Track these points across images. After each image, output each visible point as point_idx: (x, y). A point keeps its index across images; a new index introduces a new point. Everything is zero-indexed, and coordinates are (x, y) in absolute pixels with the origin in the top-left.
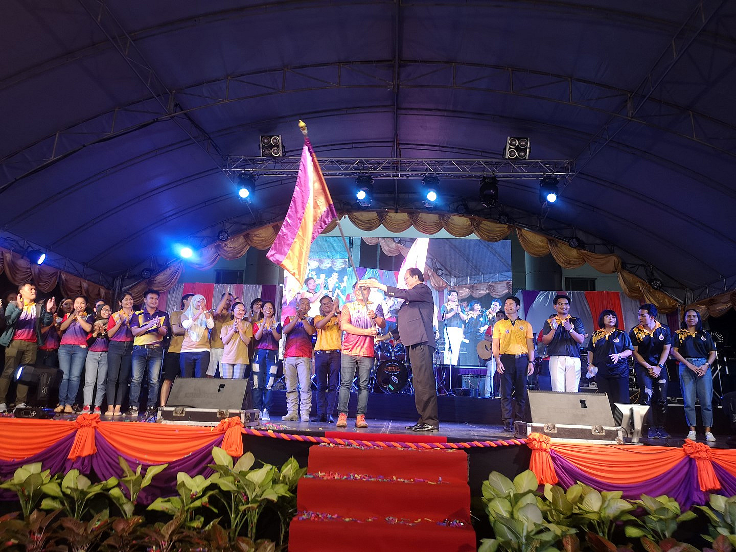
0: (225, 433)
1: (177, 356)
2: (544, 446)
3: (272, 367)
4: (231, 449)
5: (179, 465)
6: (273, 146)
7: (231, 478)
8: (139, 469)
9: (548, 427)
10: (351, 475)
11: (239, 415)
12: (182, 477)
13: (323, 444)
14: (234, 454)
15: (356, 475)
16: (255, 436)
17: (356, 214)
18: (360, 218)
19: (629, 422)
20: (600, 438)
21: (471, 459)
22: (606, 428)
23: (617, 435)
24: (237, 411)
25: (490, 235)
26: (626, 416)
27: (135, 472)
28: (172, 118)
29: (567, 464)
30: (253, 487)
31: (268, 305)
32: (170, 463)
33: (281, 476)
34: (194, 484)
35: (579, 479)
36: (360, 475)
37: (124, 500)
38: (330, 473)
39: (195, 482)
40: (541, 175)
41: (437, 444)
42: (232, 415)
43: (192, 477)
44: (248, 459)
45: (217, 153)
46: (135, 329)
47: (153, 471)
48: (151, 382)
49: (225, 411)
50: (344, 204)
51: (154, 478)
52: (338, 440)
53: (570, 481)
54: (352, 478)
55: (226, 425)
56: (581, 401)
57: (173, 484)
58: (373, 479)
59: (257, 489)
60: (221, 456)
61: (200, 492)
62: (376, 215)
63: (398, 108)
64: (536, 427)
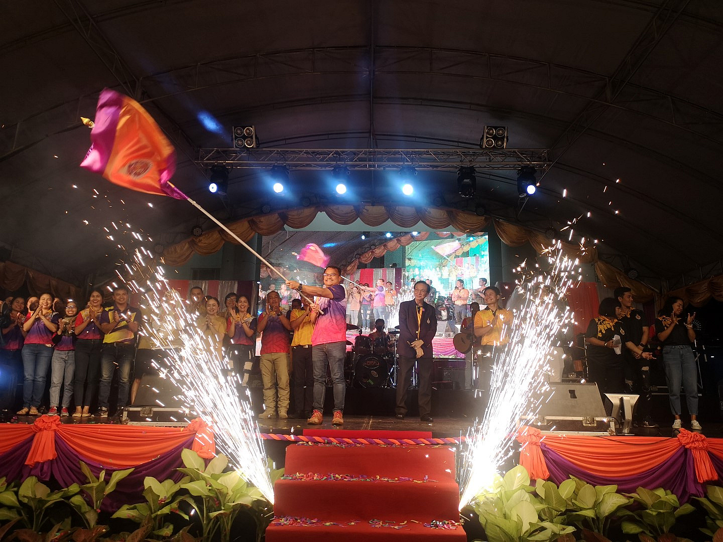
0: (196, 434)
2: (534, 439)
3: (246, 363)
5: (146, 470)
6: (247, 137)
7: (203, 483)
8: (102, 475)
9: (537, 419)
10: (332, 475)
12: (150, 482)
13: (301, 442)
14: (206, 456)
15: (337, 476)
17: (333, 208)
19: (619, 412)
20: (591, 429)
22: (598, 419)
23: (609, 426)
25: (467, 227)
27: (98, 478)
29: (559, 458)
31: (243, 299)
34: (163, 489)
35: (571, 473)
36: (341, 475)
37: (85, 508)
38: (309, 474)
39: (164, 486)
40: (519, 164)
41: (422, 440)
43: (161, 482)
44: (221, 461)
45: (189, 145)
46: (105, 326)
47: (118, 476)
48: (122, 381)
53: (562, 476)
54: (332, 478)
55: (196, 425)
56: (569, 391)
57: (139, 489)
58: (354, 479)
60: (191, 458)
61: (169, 498)
62: (353, 208)
63: (374, 97)
64: (524, 420)
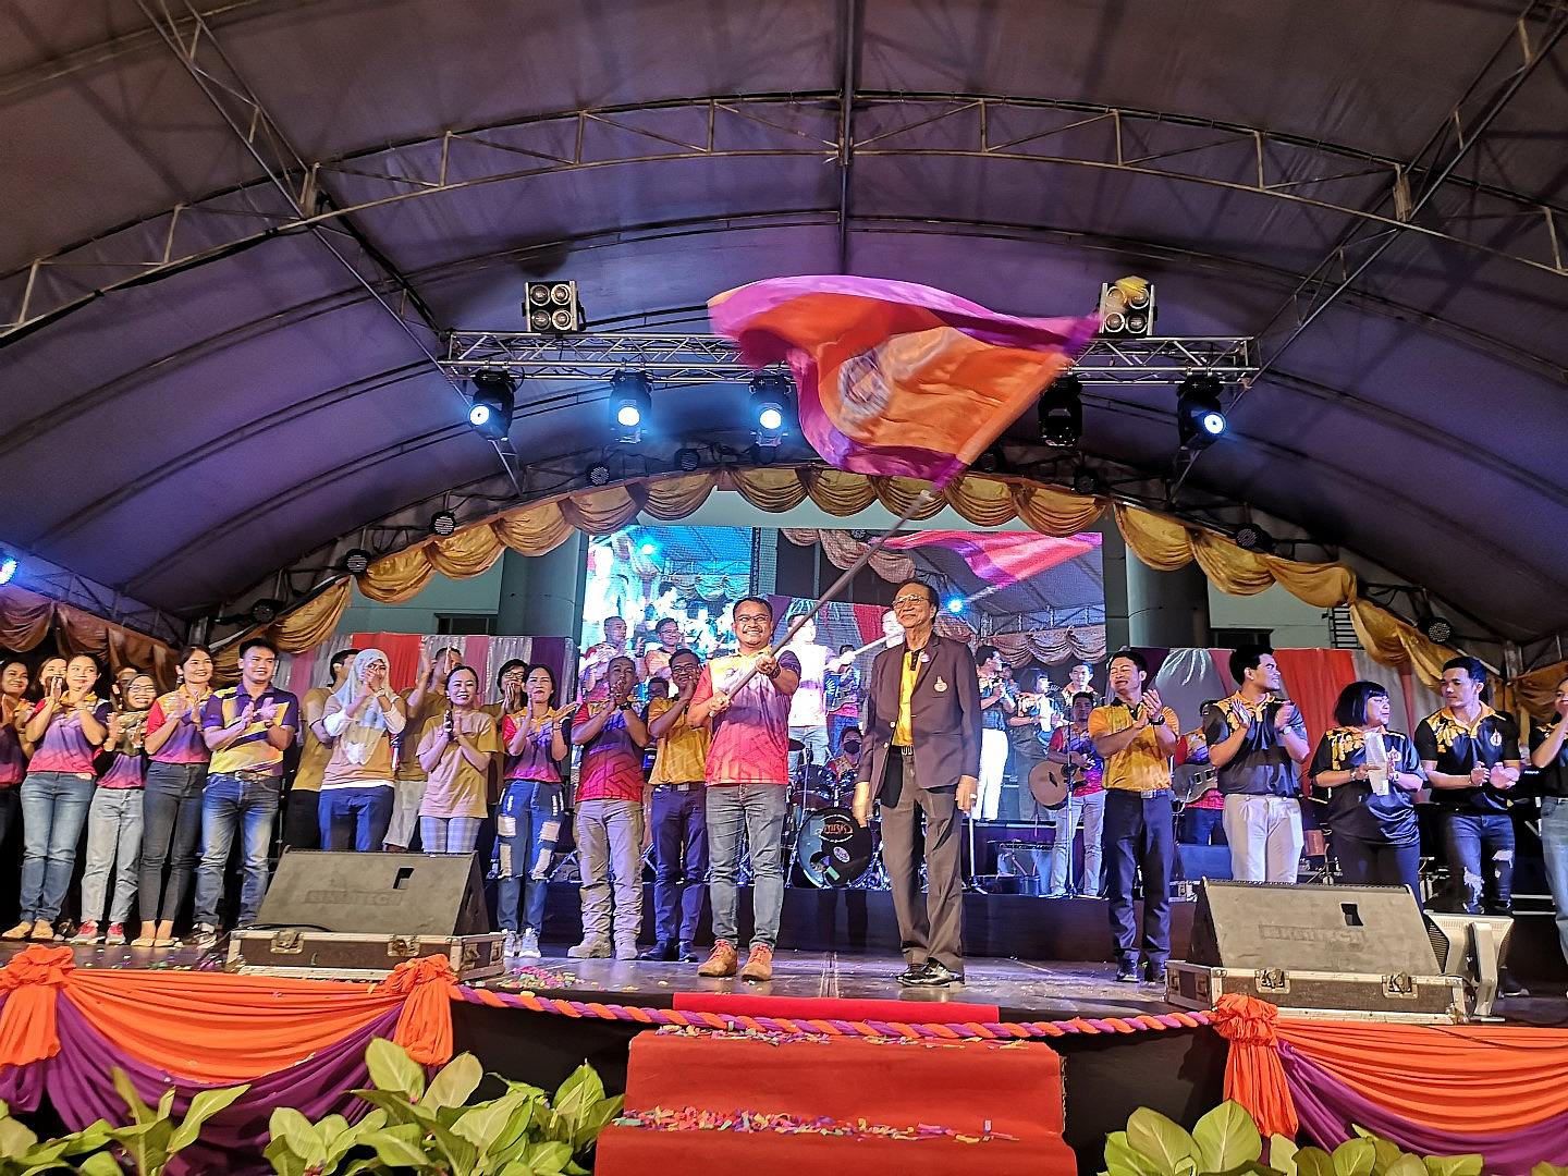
0: (405, 999)
1: (312, 798)
2: (1262, 1030)
3: (545, 824)
4: (419, 1044)
5: (278, 1089)
6: (557, 307)
7: (413, 1129)
8: (167, 1102)
9: (1266, 977)
10: (745, 1116)
11: (445, 950)
12: (285, 1122)
13: (667, 1028)
14: (428, 1058)
15: (758, 1118)
16: (486, 1007)
17: (749, 474)
18: (757, 483)
19: (1464, 959)
20: (1405, 1007)
21: (1069, 1071)
22: (1421, 980)
23: (1452, 999)
24: (443, 940)
25: (1054, 520)
26: (1456, 946)
27: (154, 1108)
28: (311, 226)
29: (1321, 1078)
30: (470, 1154)
31: (539, 674)
32: (255, 1082)
33: (554, 1119)
34: (319, 1141)
35: (1358, 1119)
36: (768, 1117)
38: (687, 1112)
39: (322, 1135)
40: (1181, 372)
41: (974, 1025)
42: (428, 950)
43: (313, 1121)
44: (466, 1072)
45: (426, 324)
46: (212, 735)
47: (208, 1104)
48: (250, 863)
49: (407, 939)
50: (722, 452)
51: (208, 1125)
52: (709, 1018)
53: (1332, 1125)
54: (746, 1124)
55: (407, 979)
56: (1345, 907)
58: (803, 1129)
59: (483, 1162)
60: (389, 1064)
61: (330, 1165)
62: (795, 476)
63: (849, 216)
64: (1234, 978)
